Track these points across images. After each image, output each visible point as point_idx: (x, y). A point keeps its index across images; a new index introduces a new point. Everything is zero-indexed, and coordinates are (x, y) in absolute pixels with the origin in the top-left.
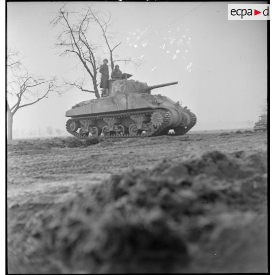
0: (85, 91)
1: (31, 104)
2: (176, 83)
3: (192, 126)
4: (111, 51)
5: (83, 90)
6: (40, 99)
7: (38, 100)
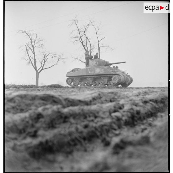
0: (83, 62)
1: (48, 68)
2: (125, 62)
3: (131, 83)
4: (99, 42)
5: (81, 62)
6: (53, 65)
7: (53, 66)
